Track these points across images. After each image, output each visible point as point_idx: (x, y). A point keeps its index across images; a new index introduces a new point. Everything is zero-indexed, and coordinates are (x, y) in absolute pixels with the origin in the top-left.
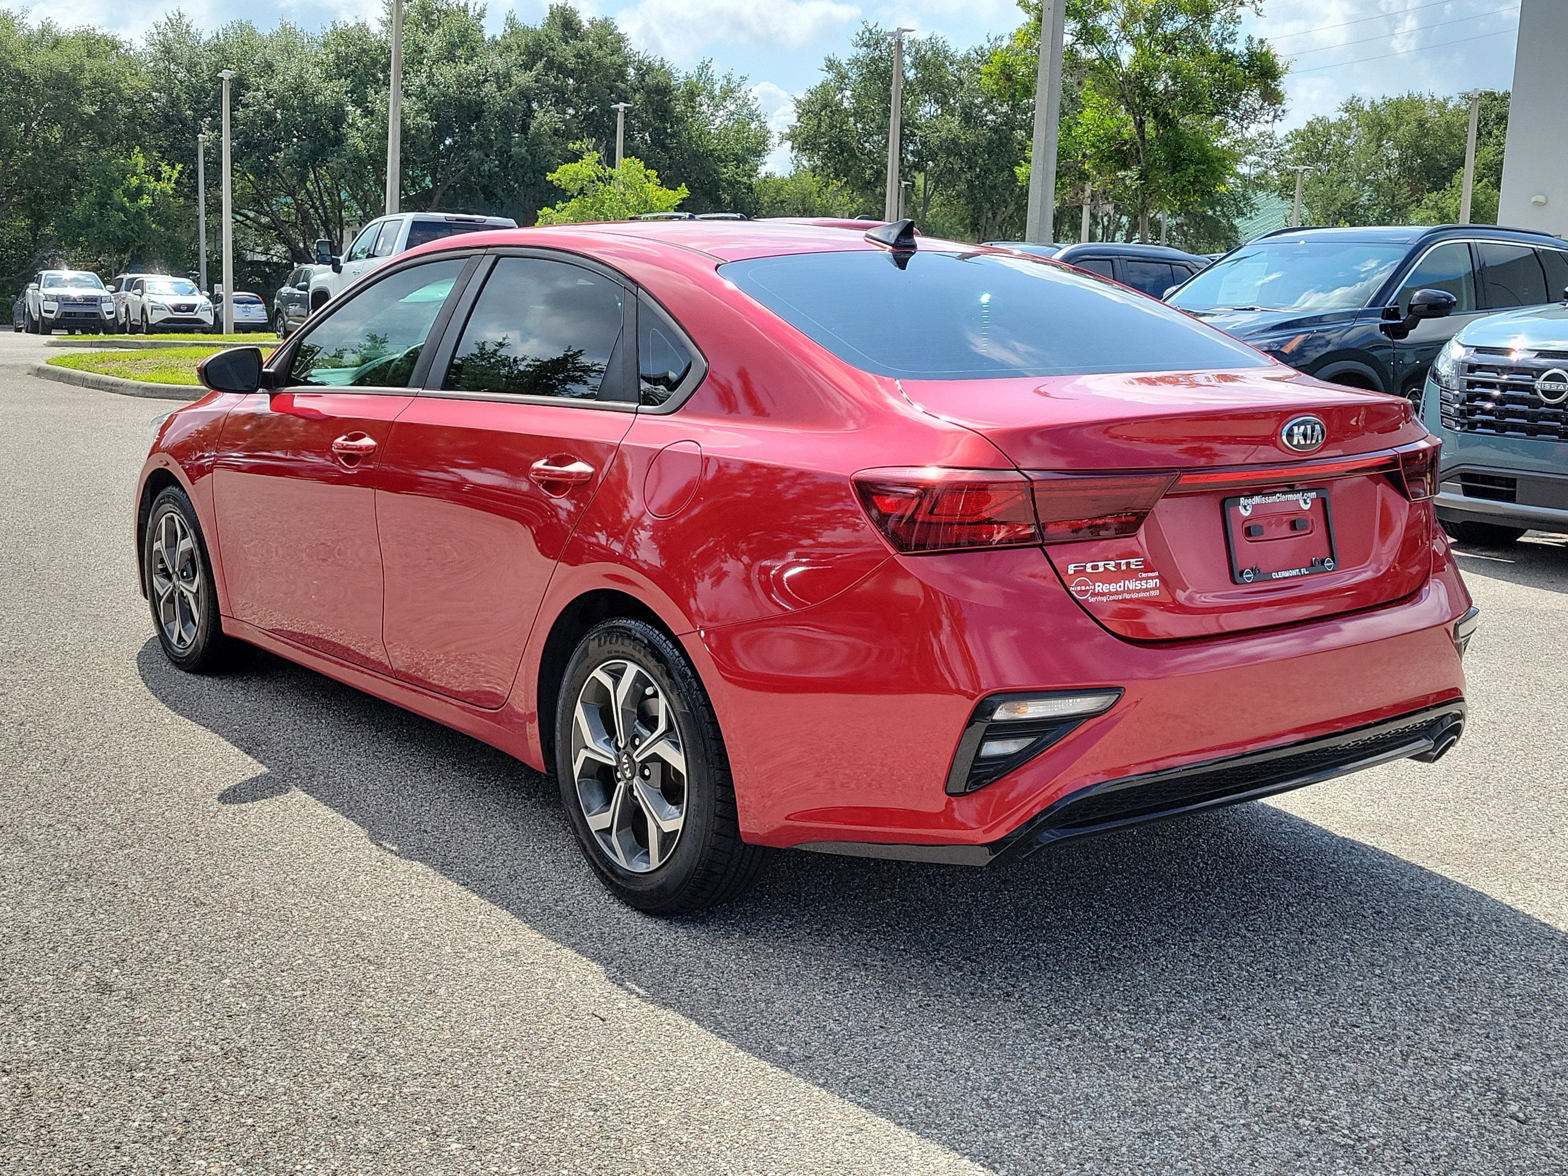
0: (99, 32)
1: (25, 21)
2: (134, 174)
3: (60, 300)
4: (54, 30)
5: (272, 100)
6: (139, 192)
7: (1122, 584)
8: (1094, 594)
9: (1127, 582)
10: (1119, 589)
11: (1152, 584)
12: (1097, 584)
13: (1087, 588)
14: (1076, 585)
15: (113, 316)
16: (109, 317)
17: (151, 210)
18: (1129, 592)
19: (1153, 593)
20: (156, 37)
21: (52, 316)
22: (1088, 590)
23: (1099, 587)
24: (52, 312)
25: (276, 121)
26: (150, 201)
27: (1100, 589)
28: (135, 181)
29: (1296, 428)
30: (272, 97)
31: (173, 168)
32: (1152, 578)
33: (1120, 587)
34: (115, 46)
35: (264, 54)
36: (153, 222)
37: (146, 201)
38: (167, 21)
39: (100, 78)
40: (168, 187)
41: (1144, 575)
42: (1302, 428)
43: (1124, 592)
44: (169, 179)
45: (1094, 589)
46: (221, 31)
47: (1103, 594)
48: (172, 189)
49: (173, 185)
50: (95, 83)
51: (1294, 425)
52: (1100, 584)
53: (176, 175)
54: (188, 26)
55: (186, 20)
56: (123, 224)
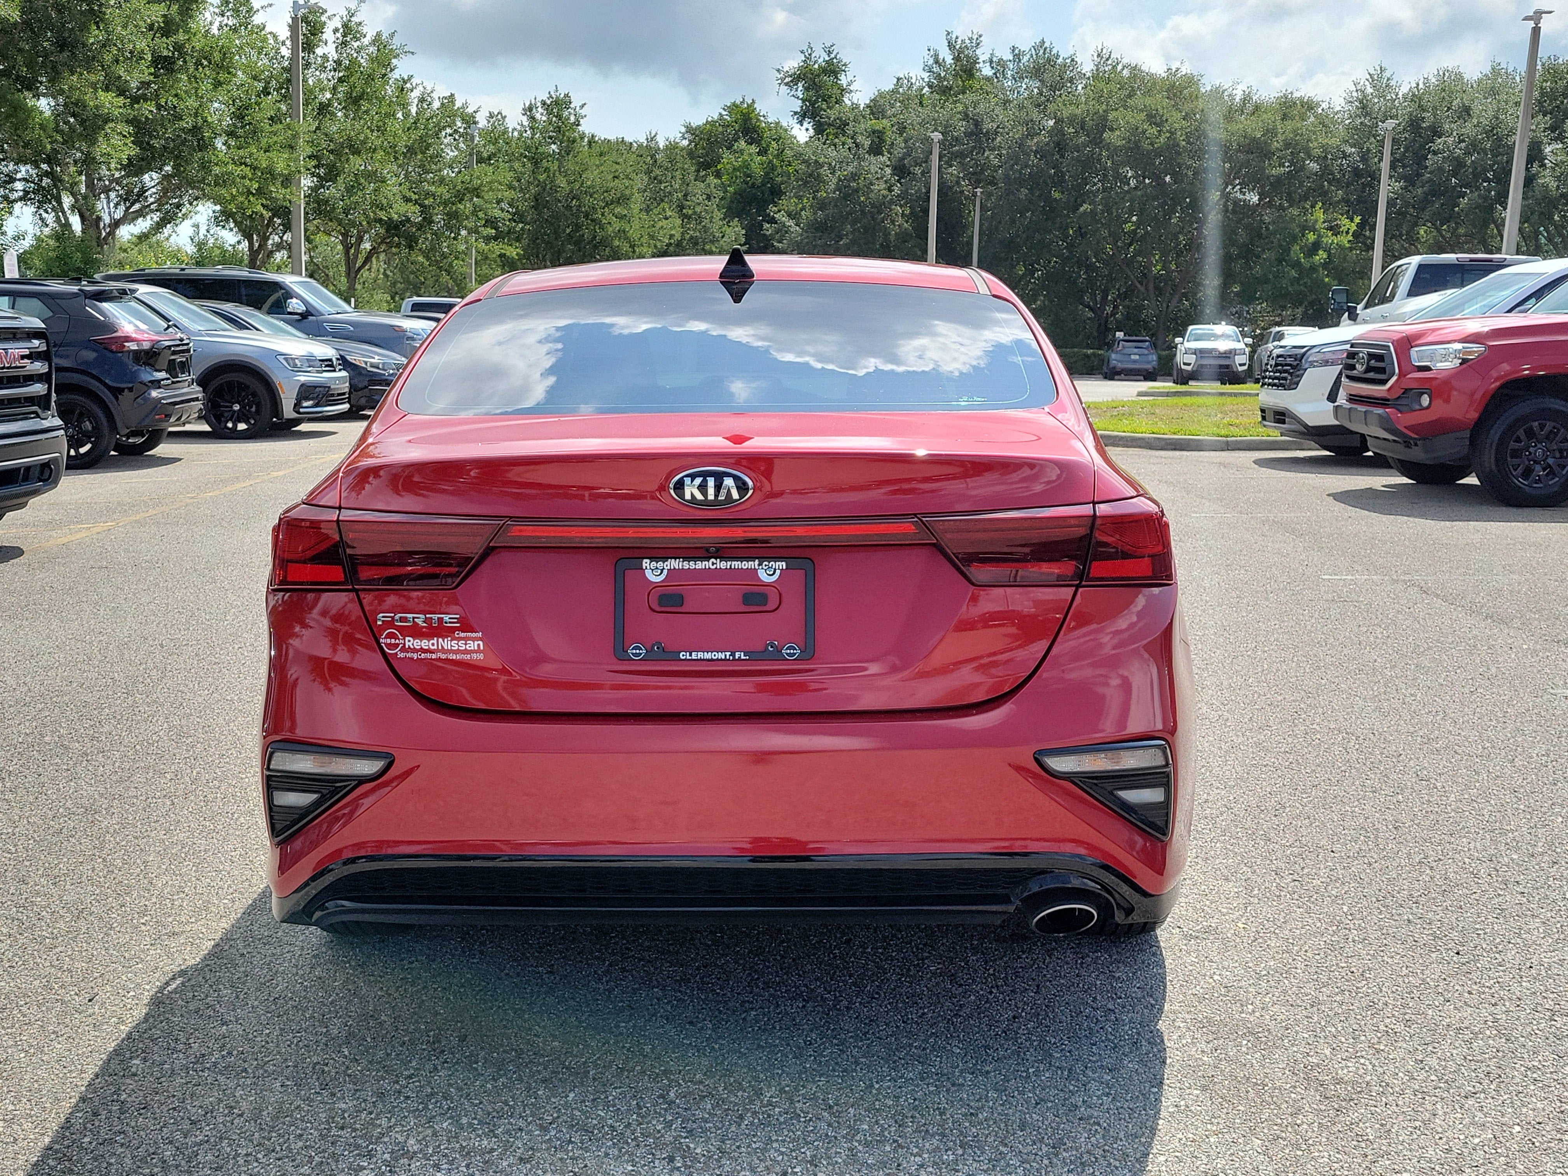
0: (1297, 95)
1: (1234, 92)
2: (1314, 230)
3: (1198, 352)
4: (1254, 98)
5: (1463, 145)
6: (1316, 246)
7: (435, 641)
8: (404, 649)
9: (440, 640)
10: (432, 648)
11: (472, 645)
12: (407, 639)
13: (397, 641)
14: (385, 638)
15: (1246, 367)
16: (1241, 369)
17: (1325, 265)
18: (443, 651)
19: (475, 656)
20: (1355, 94)
21: (1189, 368)
22: (398, 645)
23: (410, 642)
24: (1189, 364)
25: (1465, 165)
26: (1325, 256)
27: (410, 644)
28: (1311, 237)
29: (688, 481)
30: (1464, 141)
31: (1352, 220)
32: (474, 639)
33: (433, 644)
34: (1309, 106)
35: (1462, 99)
36: (1327, 276)
37: (1322, 255)
38: (1368, 77)
39: (1292, 139)
40: (1345, 240)
41: (462, 635)
42: (698, 481)
43: (438, 650)
44: (1347, 233)
45: (404, 644)
46: (1422, 80)
47: (415, 651)
48: (1349, 241)
49: (1351, 238)
50: (1287, 145)
51: (687, 476)
52: (411, 639)
53: (1354, 227)
54: (1388, 79)
55: (1387, 74)
56: (1297, 280)
